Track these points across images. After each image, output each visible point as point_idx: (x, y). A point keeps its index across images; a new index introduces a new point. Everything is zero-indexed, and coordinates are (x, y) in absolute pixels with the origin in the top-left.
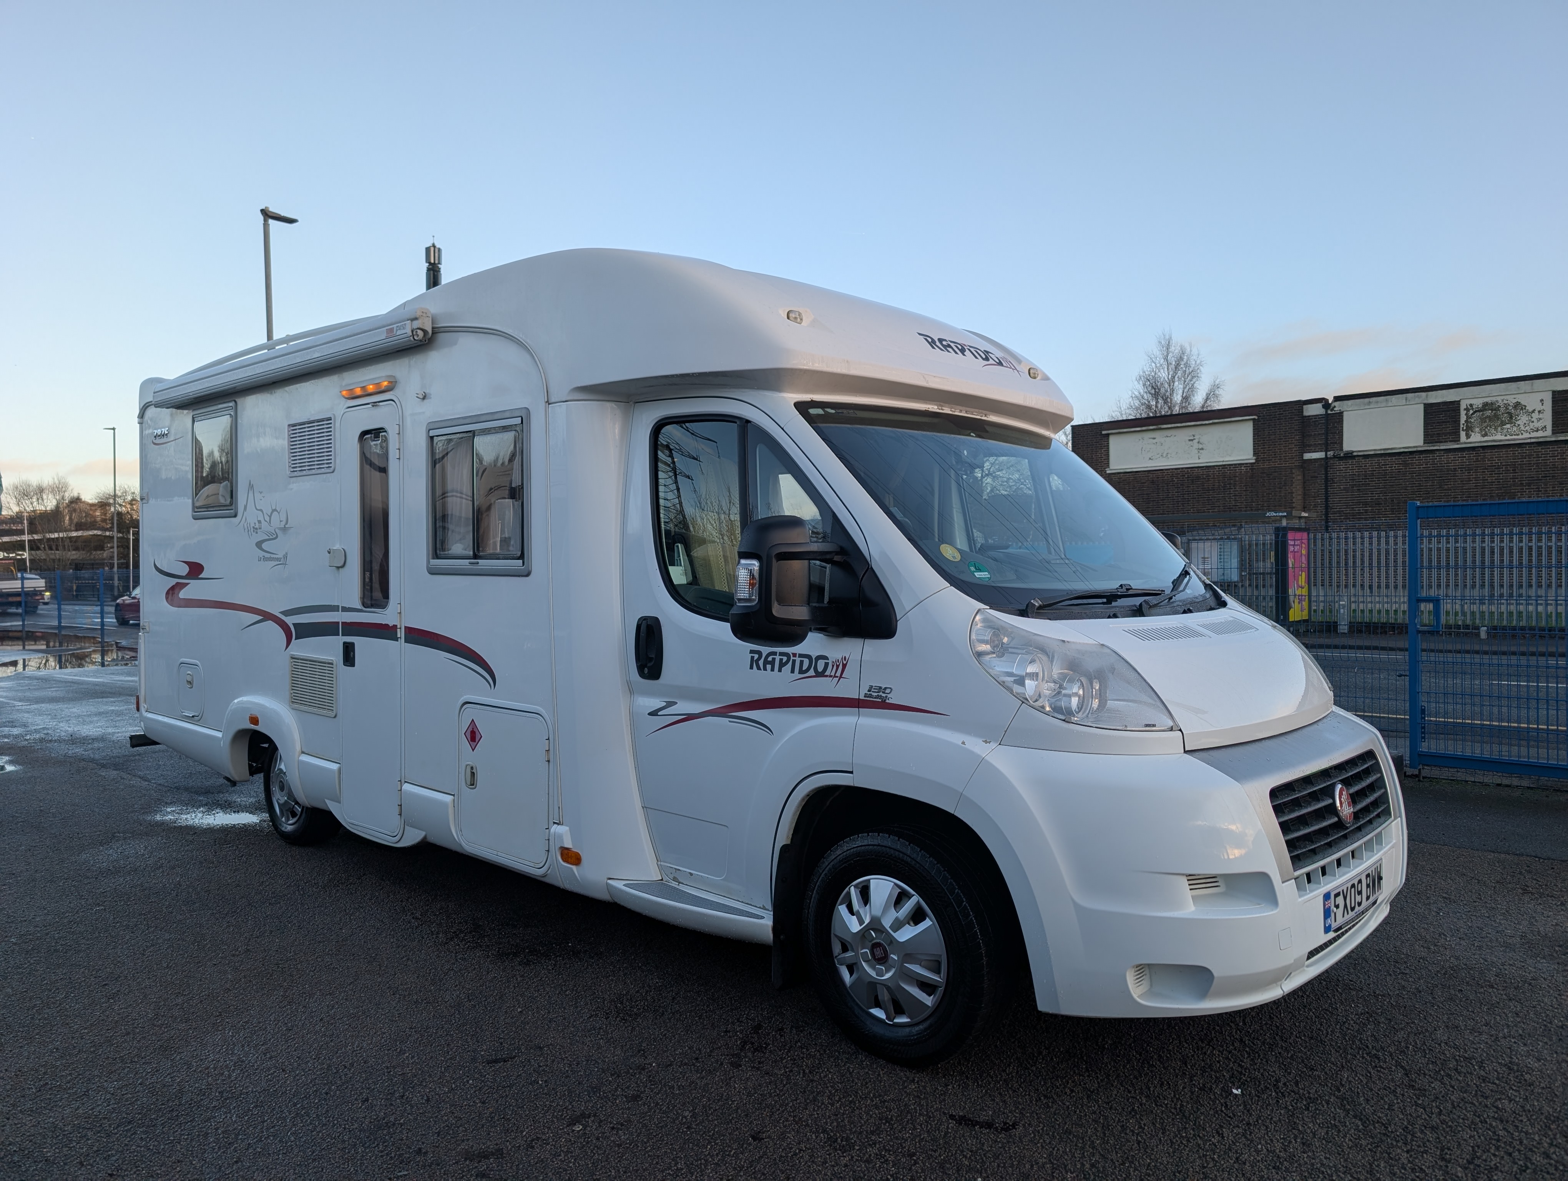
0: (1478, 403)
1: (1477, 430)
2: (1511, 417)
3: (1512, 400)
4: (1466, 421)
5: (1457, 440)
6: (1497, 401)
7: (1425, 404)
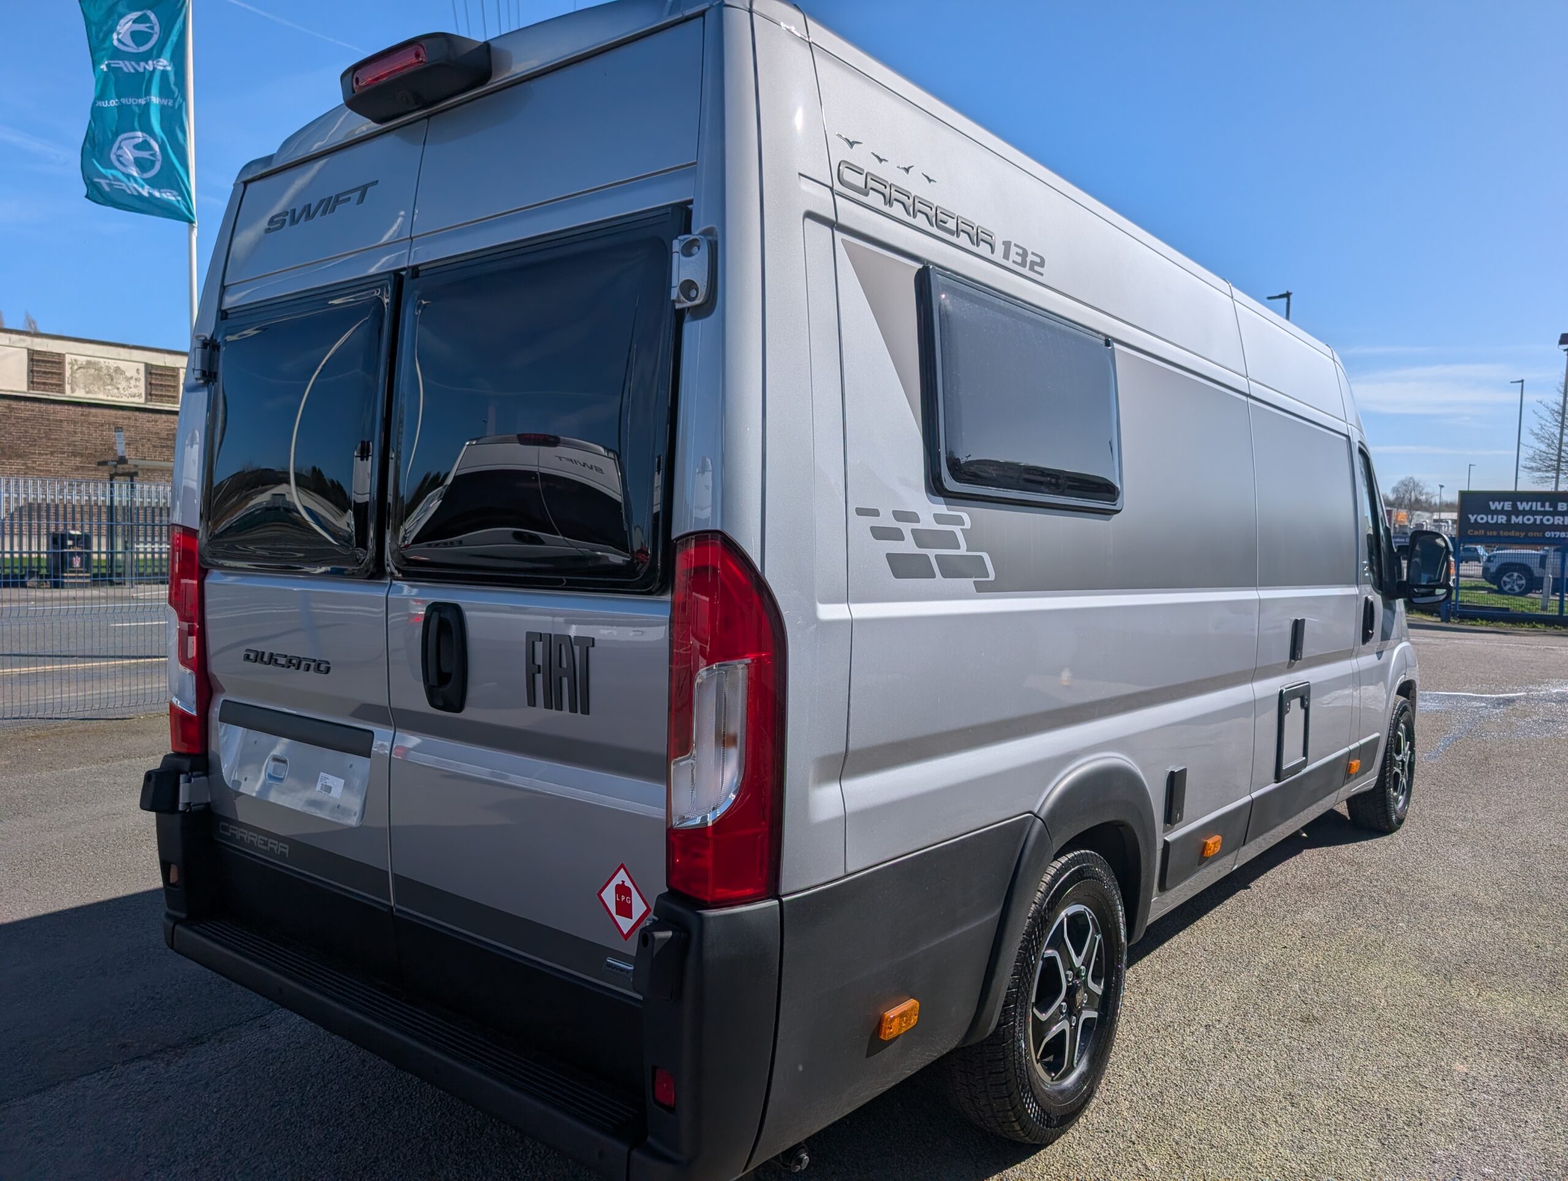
0: (82, 360)
1: (82, 385)
2: (112, 380)
3: (113, 364)
4: (71, 375)
5: (63, 391)
6: (99, 362)
7: (29, 350)
